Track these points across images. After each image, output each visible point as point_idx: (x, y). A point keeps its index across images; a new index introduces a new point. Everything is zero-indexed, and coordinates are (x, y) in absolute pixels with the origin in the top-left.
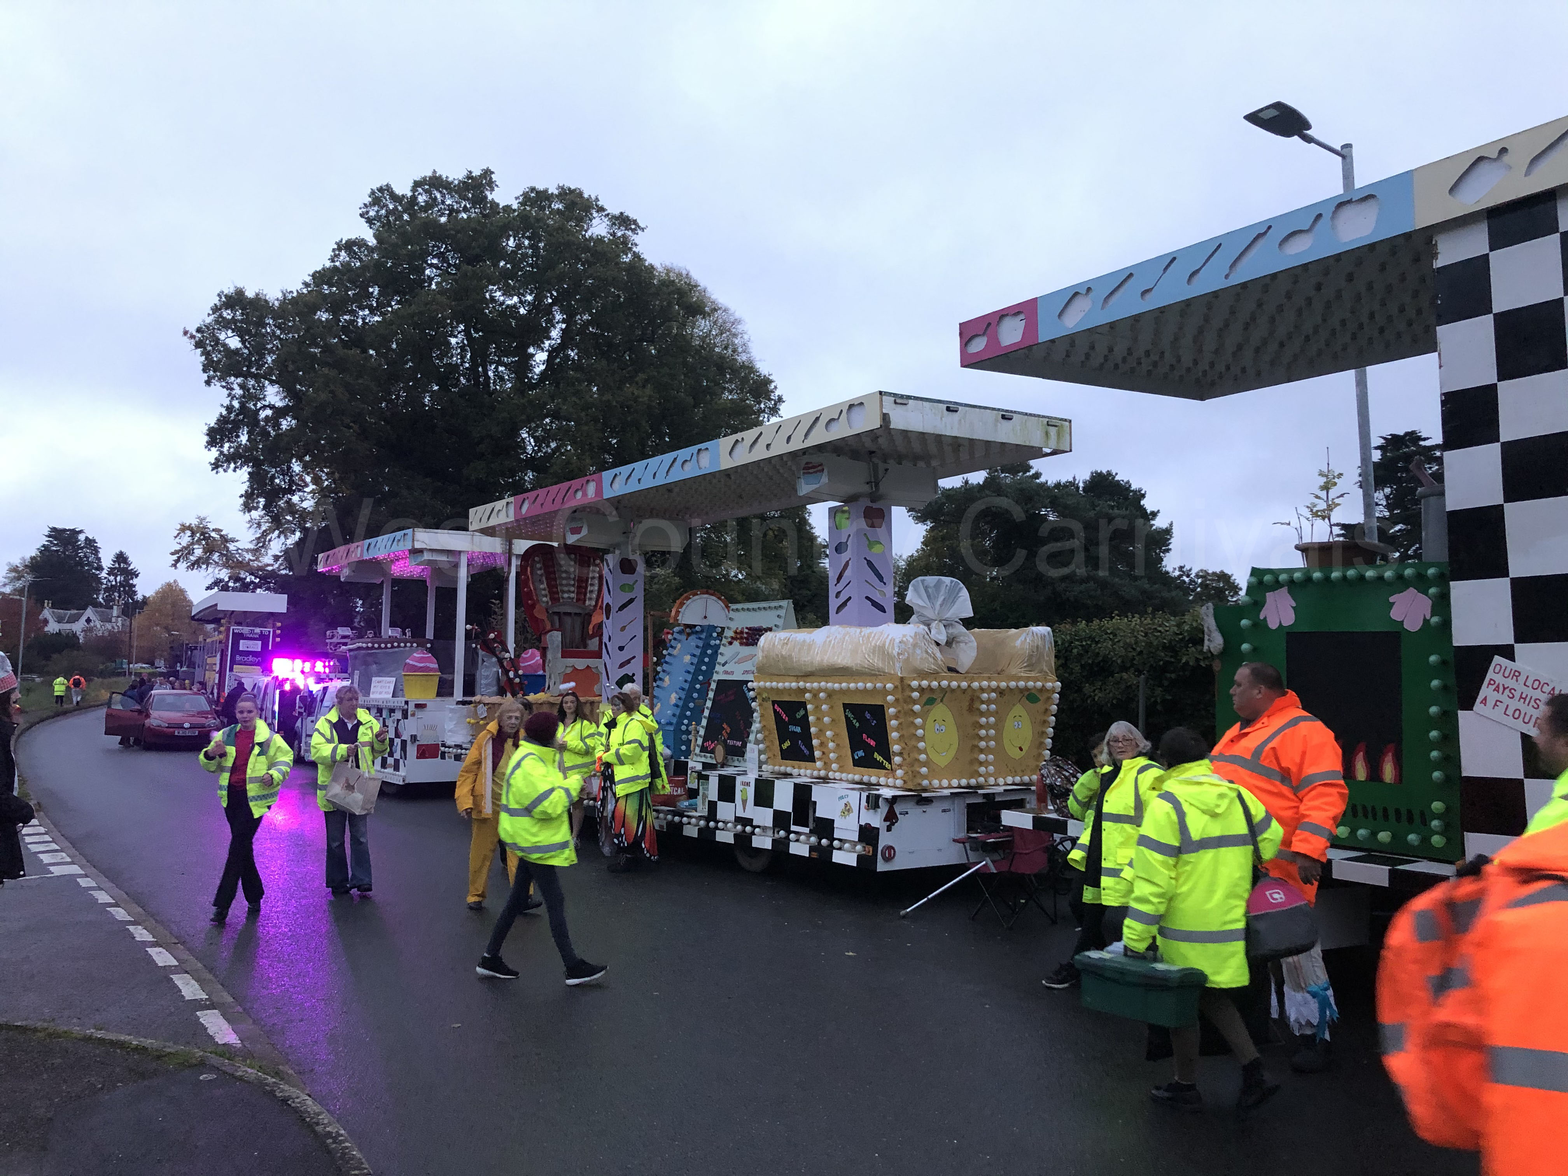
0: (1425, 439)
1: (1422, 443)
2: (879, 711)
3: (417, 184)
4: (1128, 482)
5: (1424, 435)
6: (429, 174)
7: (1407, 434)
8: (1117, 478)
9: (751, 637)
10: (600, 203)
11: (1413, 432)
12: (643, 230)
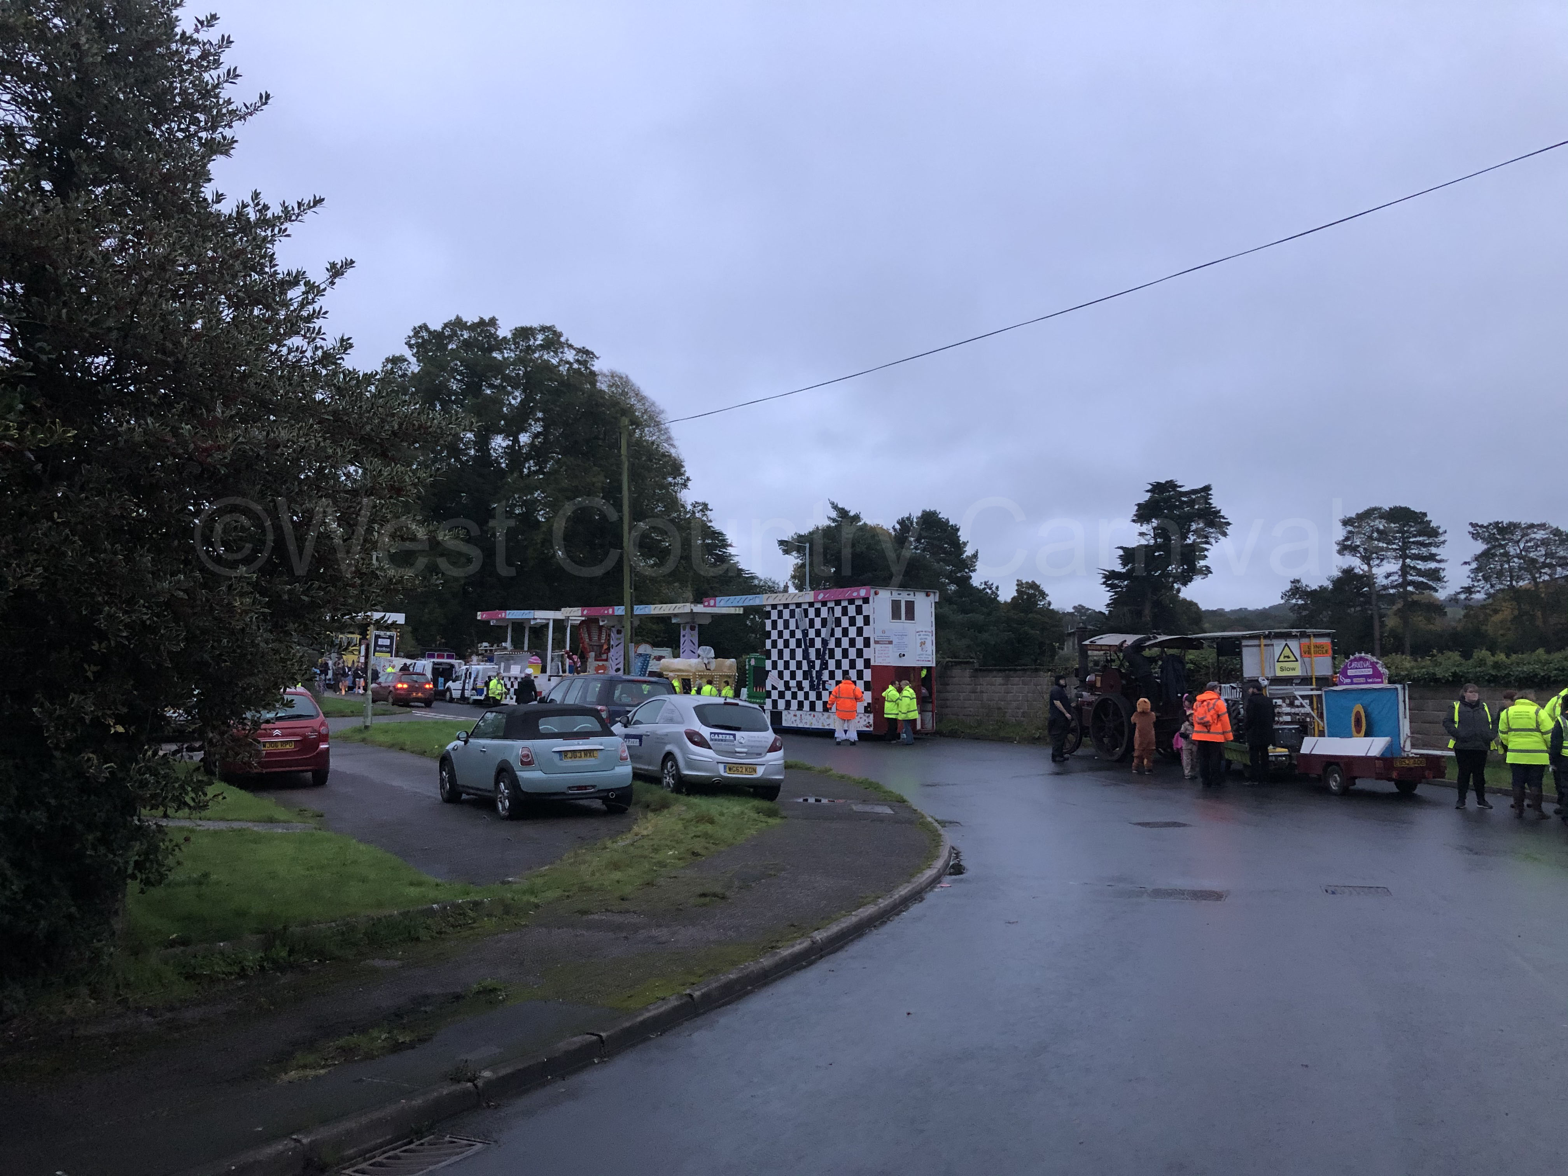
0: (1180, 487)
1: (1178, 489)
2: (689, 680)
3: (446, 325)
4: (947, 520)
5: (1179, 484)
6: (453, 318)
7: (1167, 482)
8: (940, 516)
9: (659, 658)
10: (569, 342)
11: (1171, 481)
12: (597, 358)
